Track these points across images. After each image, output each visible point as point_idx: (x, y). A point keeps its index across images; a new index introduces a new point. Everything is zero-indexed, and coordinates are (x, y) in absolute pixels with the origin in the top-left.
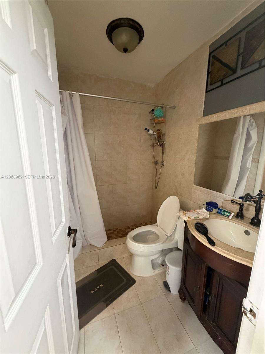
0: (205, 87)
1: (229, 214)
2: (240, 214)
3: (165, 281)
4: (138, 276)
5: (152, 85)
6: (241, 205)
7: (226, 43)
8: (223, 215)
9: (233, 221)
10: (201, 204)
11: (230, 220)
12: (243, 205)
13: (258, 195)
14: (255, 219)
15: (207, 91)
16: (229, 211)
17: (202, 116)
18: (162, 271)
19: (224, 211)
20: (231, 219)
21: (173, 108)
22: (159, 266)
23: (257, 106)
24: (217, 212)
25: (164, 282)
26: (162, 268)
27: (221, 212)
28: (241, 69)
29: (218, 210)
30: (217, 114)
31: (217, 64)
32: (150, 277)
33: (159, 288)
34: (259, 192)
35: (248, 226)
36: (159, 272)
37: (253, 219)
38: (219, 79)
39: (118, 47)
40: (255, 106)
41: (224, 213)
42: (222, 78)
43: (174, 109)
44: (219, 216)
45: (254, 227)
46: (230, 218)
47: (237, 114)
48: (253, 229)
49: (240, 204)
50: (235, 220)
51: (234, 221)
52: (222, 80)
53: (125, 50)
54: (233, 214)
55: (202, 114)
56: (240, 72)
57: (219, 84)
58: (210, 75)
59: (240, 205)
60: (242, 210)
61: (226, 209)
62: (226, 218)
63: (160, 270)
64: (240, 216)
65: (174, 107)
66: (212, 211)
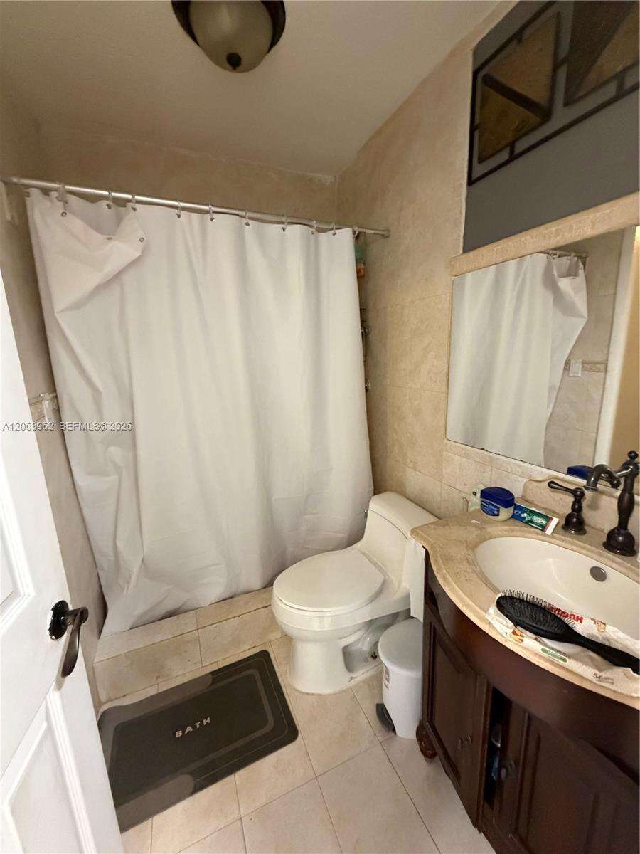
0: (466, 170)
1: (544, 522)
2: (575, 520)
3: (380, 702)
4: (308, 694)
5: (328, 179)
6: (578, 495)
7: (518, 36)
8: (527, 523)
9: (557, 542)
10: (466, 490)
11: (547, 539)
12: (582, 494)
13: (625, 466)
14: (619, 534)
15: (471, 182)
16: (544, 513)
17: (461, 251)
18: (373, 672)
19: (531, 511)
20: (552, 536)
21: (383, 235)
22: (364, 661)
23: (614, 208)
24: (512, 517)
25: (378, 705)
26: (373, 665)
27: (522, 515)
28: (566, 104)
29: (515, 509)
30: (501, 241)
31: (497, 100)
32: (339, 693)
33: (364, 723)
34: (629, 459)
35: (601, 555)
36: (364, 676)
37: (611, 535)
38: (504, 143)
39: (211, 54)
40: (608, 211)
41: (530, 518)
42: (510, 137)
43: (388, 237)
44: (519, 527)
45: (618, 559)
46: (549, 531)
47: (558, 238)
48: (614, 565)
49: (573, 492)
50: (563, 538)
51: (560, 539)
52: (512, 145)
53: (234, 62)
54: (555, 521)
55: (461, 245)
56: (561, 115)
57: (505, 155)
58: (477, 134)
59: (575, 496)
60: (580, 509)
61: (536, 506)
62: (538, 534)
63: (368, 671)
64: (574, 524)
65: (385, 233)
66: (498, 515)
